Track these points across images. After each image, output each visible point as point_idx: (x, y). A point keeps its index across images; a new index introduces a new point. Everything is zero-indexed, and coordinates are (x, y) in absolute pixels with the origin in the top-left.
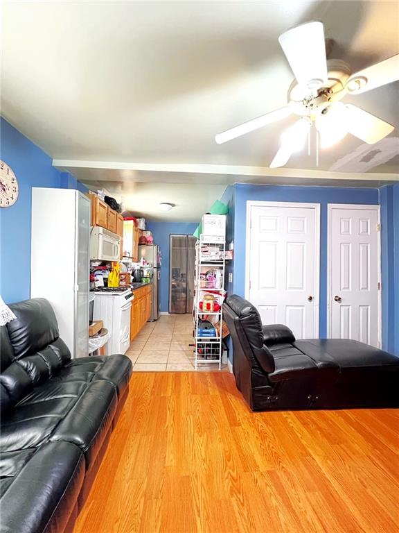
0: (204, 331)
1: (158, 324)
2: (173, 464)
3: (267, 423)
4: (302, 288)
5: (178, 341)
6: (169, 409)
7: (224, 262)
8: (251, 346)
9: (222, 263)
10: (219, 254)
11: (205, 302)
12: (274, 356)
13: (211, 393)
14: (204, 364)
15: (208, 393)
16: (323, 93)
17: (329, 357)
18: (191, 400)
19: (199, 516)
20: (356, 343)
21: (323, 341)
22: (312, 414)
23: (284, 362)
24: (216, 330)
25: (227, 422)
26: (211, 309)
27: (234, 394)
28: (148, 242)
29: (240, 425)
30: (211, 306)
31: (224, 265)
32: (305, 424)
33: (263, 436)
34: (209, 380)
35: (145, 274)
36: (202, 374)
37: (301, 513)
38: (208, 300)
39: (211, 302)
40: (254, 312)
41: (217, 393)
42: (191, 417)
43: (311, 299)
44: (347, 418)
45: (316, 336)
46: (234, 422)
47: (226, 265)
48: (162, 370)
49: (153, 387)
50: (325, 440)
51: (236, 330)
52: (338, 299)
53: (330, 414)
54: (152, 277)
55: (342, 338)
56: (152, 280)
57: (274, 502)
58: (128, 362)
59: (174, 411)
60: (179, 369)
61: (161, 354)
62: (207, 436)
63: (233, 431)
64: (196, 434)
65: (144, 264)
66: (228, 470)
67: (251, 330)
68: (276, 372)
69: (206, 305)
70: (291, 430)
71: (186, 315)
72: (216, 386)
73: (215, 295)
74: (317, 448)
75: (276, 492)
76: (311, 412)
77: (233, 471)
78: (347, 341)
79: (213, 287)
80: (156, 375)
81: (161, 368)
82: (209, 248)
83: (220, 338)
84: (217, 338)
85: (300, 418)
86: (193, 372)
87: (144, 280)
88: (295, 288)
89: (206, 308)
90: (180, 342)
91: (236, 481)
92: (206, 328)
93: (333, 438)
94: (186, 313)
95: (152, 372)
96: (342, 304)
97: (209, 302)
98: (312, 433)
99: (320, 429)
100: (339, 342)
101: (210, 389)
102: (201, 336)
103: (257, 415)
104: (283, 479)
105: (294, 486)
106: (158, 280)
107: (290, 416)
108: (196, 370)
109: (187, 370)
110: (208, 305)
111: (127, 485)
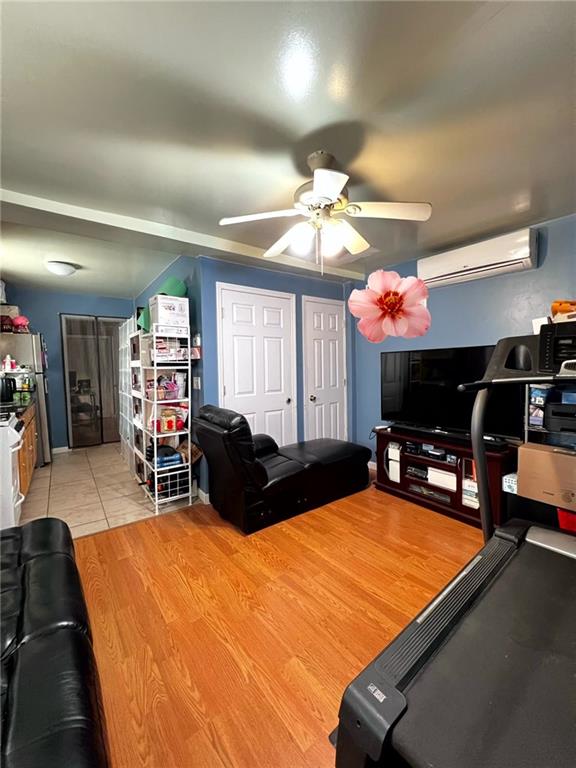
0: (166, 459)
1: (54, 468)
2: (175, 617)
3: (264, 540)
4: (280, 390)
5: (108, 486)
6: (140, 569)
7: (189, 362)
8: (243, 462)
9: (187, 365)
10: (182, 352)
11: (165, 420)
12: (266, 467)
13: (190, 534)
14: (166, 504)
15: (187, 535)
16: (329, 208)
17: (313, 457)
18: (166, 549)
19: (227, 642)
20: (328, 441)
21: (301, 445)
22: (303, 517)
23: (275, 472)
24: (183, 455)
25: (223, 555)
26: (174, 428)
27: (217, 525)
28: (17, 327)
29: (237, 551)
30: (174, 424)
31: (189, 367)
32: (299, 528)
33: (265, 553)
34: (180, 519)
35: (19, 384)
36: (167, 517)
37: (315, 593)
38: (169, 416)
39: (173, 418)
40: (244, 422)
41: (198, 531)
42: (176, 566)
43: (289, 401)
44: (330, 510)
45: (295, 441)
46: (229, 551)
47: (192, 366)
48: (102, 530)
49: (99, 554)
50: (318, 534)
51: (226, 446)
52: (313, 399)
53: (317, 512)
54: (33, 390)
55: (317, 438)
56: (35, 396)
57: (291, 596)
58: (60, 524)
59: (148, 569)
60: (131, 519)
61: (88, 510)
62: (205, 576)
63: (232, 560)
64: (191, 580)
65: (13, 366)
66: (240, 593)
67: (241, 443)
68: (269, 484)
69: (166, 424)
70: (288, 537)
71: (104, 445)
72: (192, 524)
73: (178, 409)
74: (315, 542)
75: (291, 589)
76: (301, 516)
77: (246, 591)
78: (321, 440)
79: (175, 398)
80: (95, 539)
81: (102, 526)
82: (167, 344)
83: (189, 464)
84: (185, 464)
85: (293, 524)
86: (154, 518)
87: (16, 397)
88: (272, 391)
89: (166, 428)
90: (114, 487)
91: (252, 598)
92: (167, 455)
93: (324, 530)
94: (103, 443)
95: (86, 536)
96: (317, 402)
97: (169, 419)
98: (307, 533)
99: (312, 527)
100: (314, 443)
101: (186, 529)
102: (162, 467)
103: (252, 537)
104: (295, 577)
105: (303, 577)
106: (46, 394)
107: (284, 526)
108: (157, 513)
109: (144, 518)
110: (170, 424)
111: (124, 667)
